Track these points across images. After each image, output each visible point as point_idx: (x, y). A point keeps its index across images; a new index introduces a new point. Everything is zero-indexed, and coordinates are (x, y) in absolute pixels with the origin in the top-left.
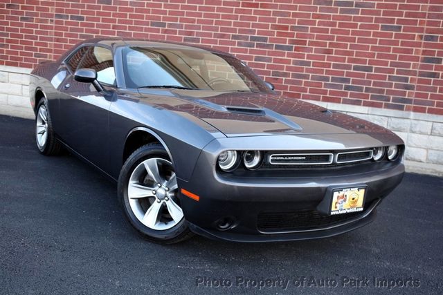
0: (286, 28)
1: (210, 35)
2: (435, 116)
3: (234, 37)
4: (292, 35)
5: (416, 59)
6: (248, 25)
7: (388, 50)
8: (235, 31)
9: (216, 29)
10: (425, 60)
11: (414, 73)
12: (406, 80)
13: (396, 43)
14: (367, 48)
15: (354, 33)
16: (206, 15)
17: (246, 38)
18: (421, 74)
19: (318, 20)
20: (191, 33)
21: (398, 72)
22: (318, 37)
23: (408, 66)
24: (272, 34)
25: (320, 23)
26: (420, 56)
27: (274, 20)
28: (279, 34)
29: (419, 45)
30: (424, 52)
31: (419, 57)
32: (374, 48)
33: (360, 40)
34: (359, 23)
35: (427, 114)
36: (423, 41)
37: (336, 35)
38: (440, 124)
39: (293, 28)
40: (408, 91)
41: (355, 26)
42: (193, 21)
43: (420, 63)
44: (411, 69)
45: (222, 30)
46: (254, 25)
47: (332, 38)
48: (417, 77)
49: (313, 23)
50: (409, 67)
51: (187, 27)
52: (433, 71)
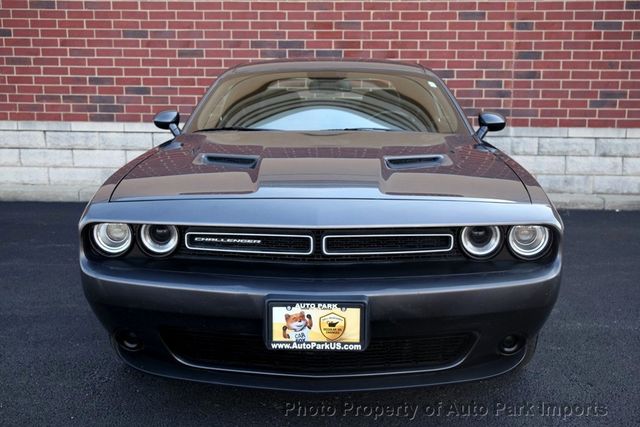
0: (329, 26)
1: (218, 44)
2: (540, 129)
3: (255, 44)
4: (338, 35)
5: (509, 55)
6: (273, 26)
7: (472, 45)
8: (254, 35)
9: (227, 35)
10: (520, 56)
11: (508, 74)
12: (499, 84)
13: (480, 36)
14: (443, 45)
15: (425, 26)
16: (208, 16)
17: (273, 45)
18: (517, 75)
19: (372, 12)
20: (189, 44)
21: (488, 75)
22: (376, 36)
23: (500, 65)
24: (309, 35)
25: (376, 16)
26: (514, 51)
27: (311, 16)
28: (320, 35)
29: (509, 36)
30: (518, 46)
31: (511, 53)
32: (452, 45)
33: (433, 35)
34: (430, 12)
35: (530, 128)
36: (515, 31)
37: (400, 31)
38: (548, 140)
39: (339, 25)
40: (502, 99)
41: (424, 16)
42: (190, 25)
43: (514, 60)
44: (504, 69)
45: (236, 35)
46: (282, 26)
47: (395, 35)
48: (512, 80)
49: (367, 16)
50: (501, 67)
51: (181, 35)
52: (532, 70)
